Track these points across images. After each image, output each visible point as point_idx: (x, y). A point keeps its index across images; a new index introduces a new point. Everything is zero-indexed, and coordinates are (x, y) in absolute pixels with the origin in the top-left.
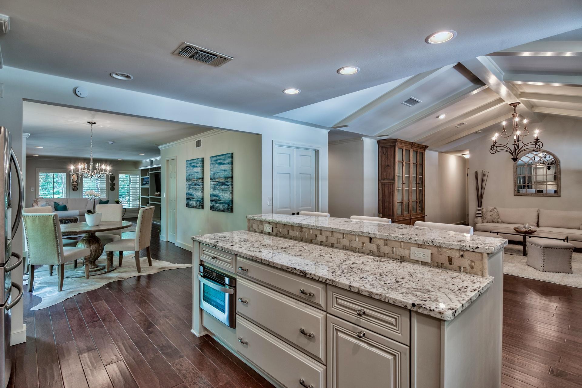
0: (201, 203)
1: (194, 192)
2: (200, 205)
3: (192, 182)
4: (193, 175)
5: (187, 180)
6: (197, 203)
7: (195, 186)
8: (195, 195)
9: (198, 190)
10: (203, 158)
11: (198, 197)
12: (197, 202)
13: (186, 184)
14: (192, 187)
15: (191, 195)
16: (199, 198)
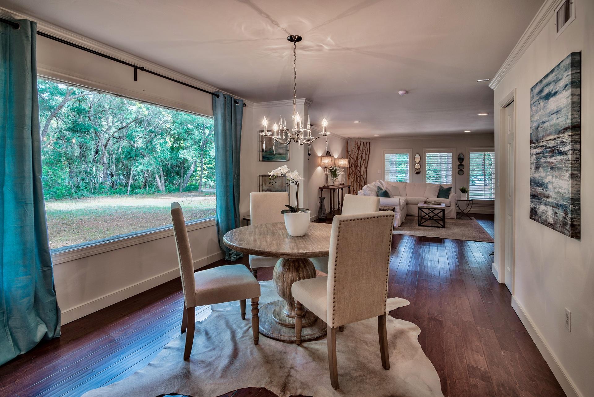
0: (569, 215)
1: (549, 179)
2: (565, 224)
3: (543, 146)
4: (545, 125)
5: (532, 142)
6: (556, 213)
7: (552, 157)
8: (550, 186)
9: (560, 169)
10: (580, 53)
11: (559, 192)
12: (557, 211)
13: (531, 155)
14: (543, 160)
15: (541, 185)
16: (563, 198)
